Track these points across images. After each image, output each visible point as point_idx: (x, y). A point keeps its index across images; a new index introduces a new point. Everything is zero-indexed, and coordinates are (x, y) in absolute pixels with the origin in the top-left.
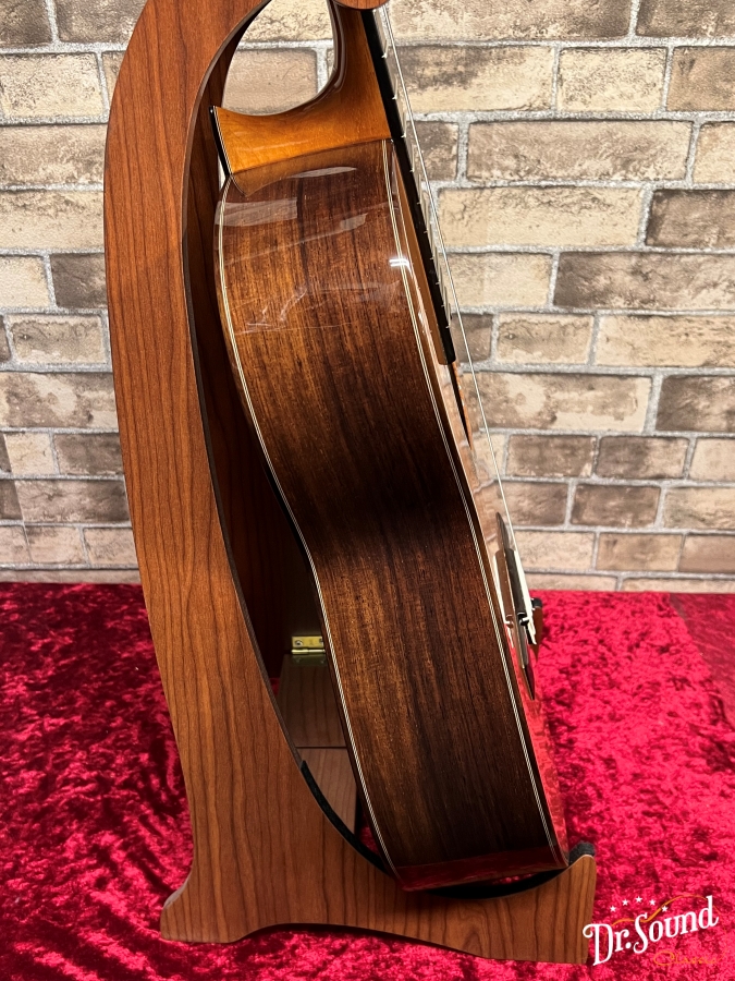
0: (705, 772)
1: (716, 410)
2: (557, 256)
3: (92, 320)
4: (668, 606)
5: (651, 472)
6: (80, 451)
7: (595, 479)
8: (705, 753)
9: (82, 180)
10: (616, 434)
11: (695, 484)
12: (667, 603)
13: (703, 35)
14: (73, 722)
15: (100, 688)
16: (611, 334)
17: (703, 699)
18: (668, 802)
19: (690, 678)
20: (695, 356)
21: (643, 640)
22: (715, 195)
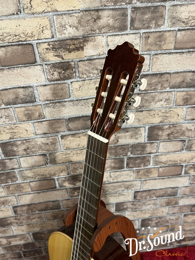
2: (115, 204)
3: (8, 228)
9: (2, 206)
13: (141, 167)
16: (128, 214)
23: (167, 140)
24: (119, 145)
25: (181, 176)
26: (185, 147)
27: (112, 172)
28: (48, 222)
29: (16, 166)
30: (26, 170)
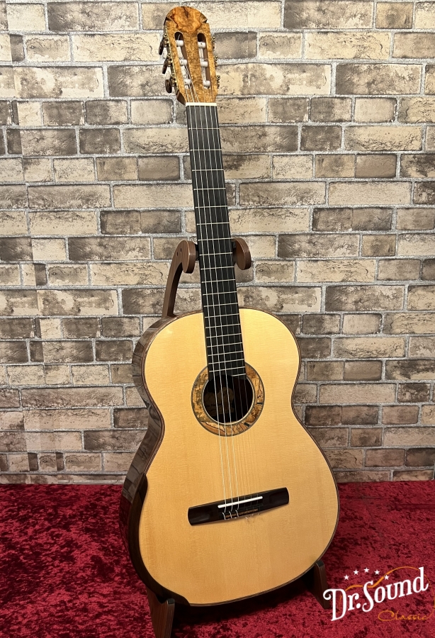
23: (366, 96)
24: (290, 97)
25: (395, 179)
26: (397, 113)
27: (277, 155)
28: (154, 265)
29: (123, 119)
30: (137, 129)
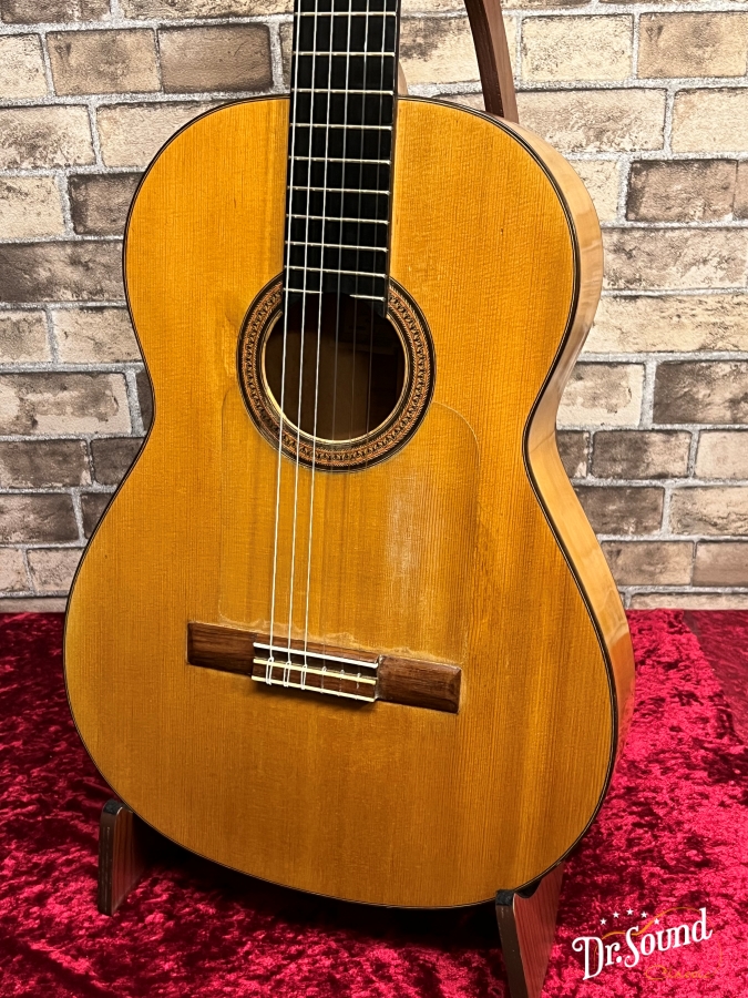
0: (705, 783)
1: (717, 399)
4: (680, 622)
5: (652, 471)
6: (24, 461)
7: (591, 480)
8: (707, 766)
10: (611, 428)
11: (702, 483)
12: (679, 619)
14: (13, 747)
15: (44, 714)
17: (709, 714)
18: (661, 812)
19: (698, 694)
20: (689, 339)
21: (649, 657)
22: (696, 165)
